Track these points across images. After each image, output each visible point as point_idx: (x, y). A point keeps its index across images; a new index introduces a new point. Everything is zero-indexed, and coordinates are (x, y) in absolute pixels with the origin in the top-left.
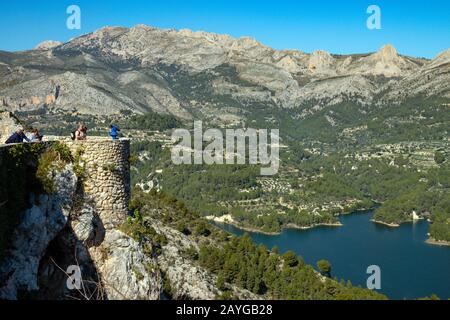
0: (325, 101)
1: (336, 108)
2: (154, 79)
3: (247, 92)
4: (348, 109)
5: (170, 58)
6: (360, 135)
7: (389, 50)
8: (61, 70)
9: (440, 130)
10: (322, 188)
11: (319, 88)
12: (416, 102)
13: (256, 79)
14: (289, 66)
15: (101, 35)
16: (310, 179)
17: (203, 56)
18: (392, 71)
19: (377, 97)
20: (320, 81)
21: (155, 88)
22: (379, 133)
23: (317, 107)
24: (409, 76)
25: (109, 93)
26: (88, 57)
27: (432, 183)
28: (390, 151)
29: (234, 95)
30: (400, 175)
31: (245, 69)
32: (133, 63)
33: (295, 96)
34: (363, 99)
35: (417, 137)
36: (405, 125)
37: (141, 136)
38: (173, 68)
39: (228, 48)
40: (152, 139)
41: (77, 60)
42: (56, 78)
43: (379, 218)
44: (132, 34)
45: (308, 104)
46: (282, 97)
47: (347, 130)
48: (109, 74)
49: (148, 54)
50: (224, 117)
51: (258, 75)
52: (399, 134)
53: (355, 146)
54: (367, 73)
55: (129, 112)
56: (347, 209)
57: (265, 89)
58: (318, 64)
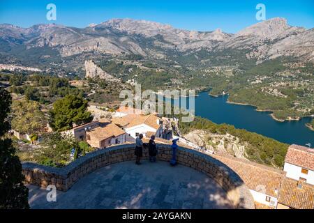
0: (195, 49)
1: (198, 52)
2: (132, 40)
3: (166, 46)
4: (203, 53)
5: (138, 32)
6: (207, 63)
7: (219, 30)
9: (236, 61)
10: (193, 83)
11: (193, 45)
13: (170, 41)
14: (182, 35)
15: (112, 22)
16: (188, 79)
17: (150, 31)
18: (220, 38)
19: (213, 49)
20: (193, 42)
21: (133, 43)
22: (214, 63)
23: (192, 52)
24: (226, 40)
25: (116, 45)
26: (108, 31)
27: (231, 82)
28: (217, 69)
29: (162, 46)
30: (219, 78)
31: (166, 37)
32: (125, 33)
33: (184, 47)
34: (209, 49)
35: (227, 64)
36: (223, 59)
37: (129, 62)
38: (139, 36)
39: (160, 28)
40: (133, 64)
41: (104, 32)
42: (97, 39)
43: (212, 93)
44: (124, 22)
45: (189, 50)
46: (179, 48)
47: (202, 61)
48: (116, 38)
49: (130, 30)
50: (158, 55)
51: (170, 39)
52: (221, 63)
53: (205, 67)
54: (210, 39)
55: (124, 53)
56: (201, 90)
57: (173, 44)
58: (193, 35)
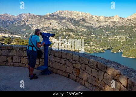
0: (103, 26)
1: (105, 28)
2: (69, 21)
3: (87, 24)
4: (108, 28)
5: (72, 17)
6: (110, 34)
7: (117, 16)
8: (51, 19)
9: (127, 33)
10: (101, 45)
11: (102, 24)
12: (122, 27)
13: (89, 22)
14: (96, 19)
15: (58, 12)
16: (99, 43)
17: (78, 17)
18: (117, 20)
19: (114, 26)
20: (102, 22)
21: (69, 23)
22: (114, 33)
23: (101, 28)
24: (121, 21)
25: (60, 24)
26: (56, 17)
28: (116, 37)
29: (84, 25)
30: (117, 42)
31: (87, 20)
32: (65, 18)
33: (97, 25)
34: (111, 26)
35: (122, 34)
36: (119, 32)
37: (67, 33)
38: (72, 19)
39: (84, 15)
40: (69, 34)
41: (54, 17)
42: (50, 21)
43: (113, 51)
44: (65, 12)
45: (99, 27)
46: (94, 25)
47: (107, 33)
48: (60, 20)
49: (68, 16)
50: (82, 29)
51: (89, 21)
52: (118, 34)
53: (109, 36)
54: (112, 21)
55: (64, 28)
56: (106, 49)
57: (91, 24)
58: (102, 19)
